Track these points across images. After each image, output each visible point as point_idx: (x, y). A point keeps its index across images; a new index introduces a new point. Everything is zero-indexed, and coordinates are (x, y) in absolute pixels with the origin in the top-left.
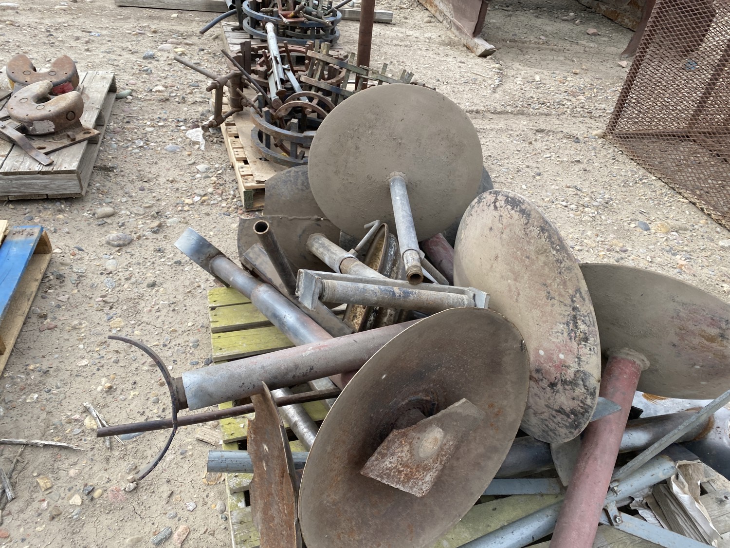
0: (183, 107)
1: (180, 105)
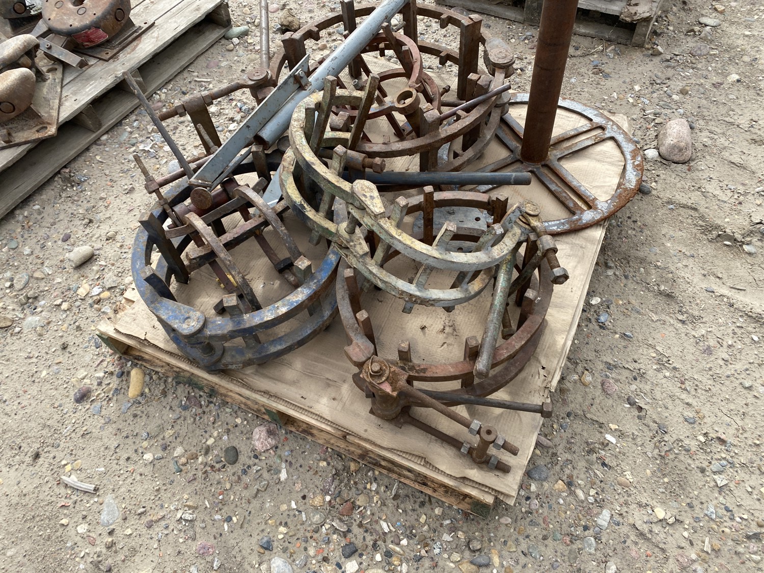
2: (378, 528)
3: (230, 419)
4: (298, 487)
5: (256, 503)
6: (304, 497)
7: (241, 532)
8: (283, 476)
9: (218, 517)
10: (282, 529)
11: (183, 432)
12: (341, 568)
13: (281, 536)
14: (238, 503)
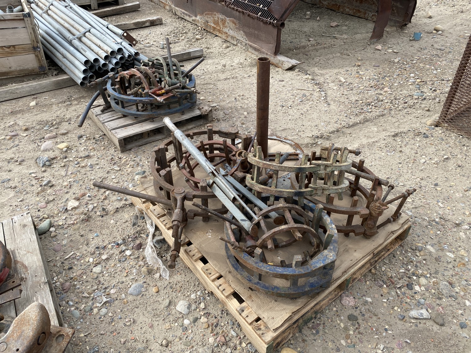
0: (109, 220)
1: (105, 218)
2: (401, 274)
3: (332, 313)
4: (376, 296)
5: (380, 316)
6: (382, 295)
7: (393, 326)
8: (369, 300)
9: (384, 334)
10: (396, 308)
11: (332, 338)
12: (416, 293)
13: (399, 310)
14: (379, 323)
